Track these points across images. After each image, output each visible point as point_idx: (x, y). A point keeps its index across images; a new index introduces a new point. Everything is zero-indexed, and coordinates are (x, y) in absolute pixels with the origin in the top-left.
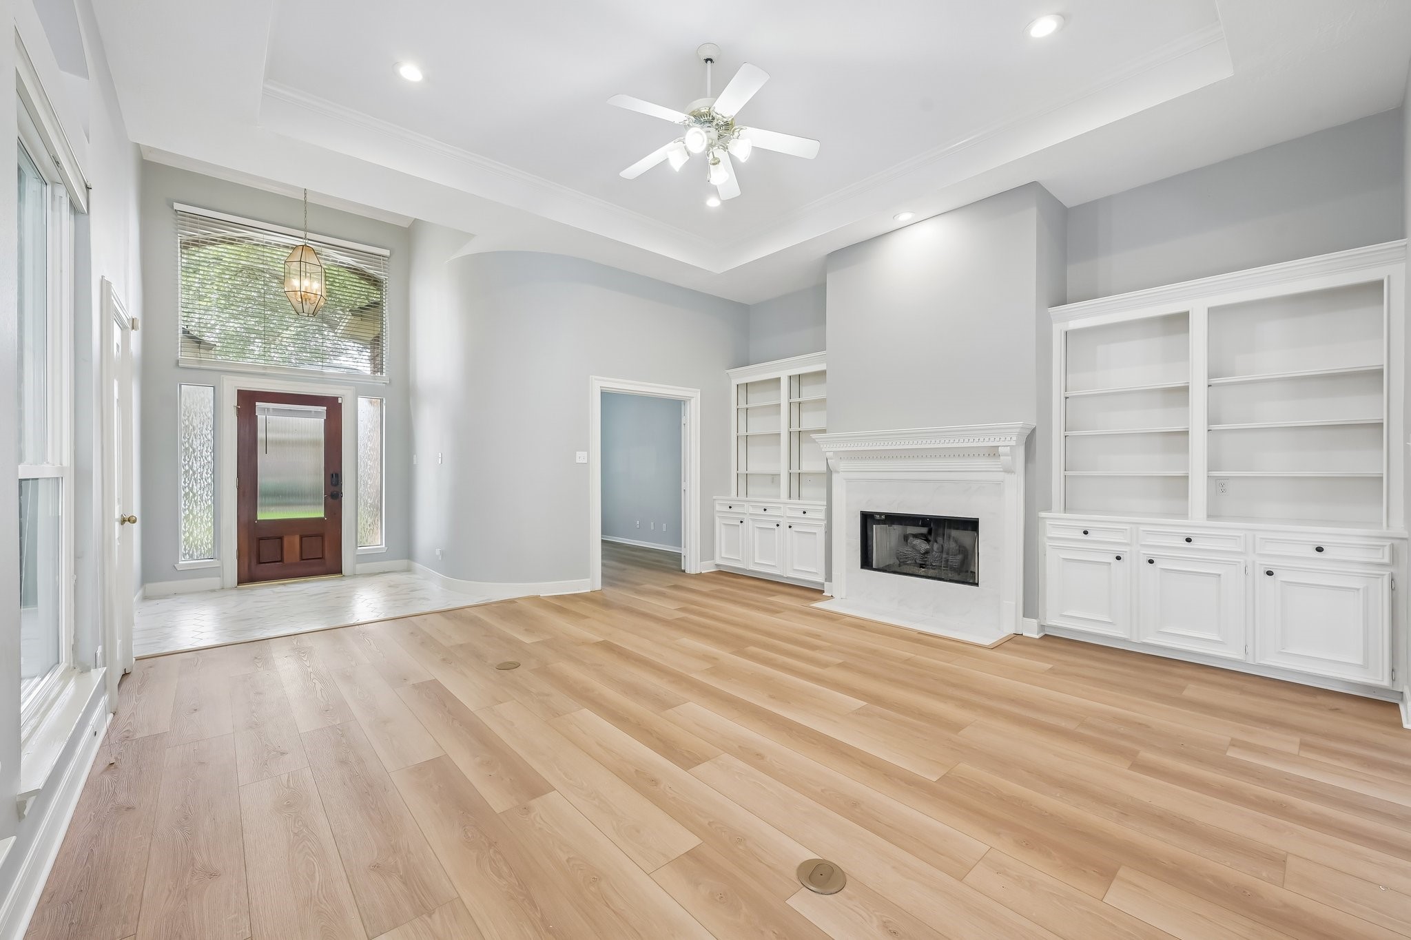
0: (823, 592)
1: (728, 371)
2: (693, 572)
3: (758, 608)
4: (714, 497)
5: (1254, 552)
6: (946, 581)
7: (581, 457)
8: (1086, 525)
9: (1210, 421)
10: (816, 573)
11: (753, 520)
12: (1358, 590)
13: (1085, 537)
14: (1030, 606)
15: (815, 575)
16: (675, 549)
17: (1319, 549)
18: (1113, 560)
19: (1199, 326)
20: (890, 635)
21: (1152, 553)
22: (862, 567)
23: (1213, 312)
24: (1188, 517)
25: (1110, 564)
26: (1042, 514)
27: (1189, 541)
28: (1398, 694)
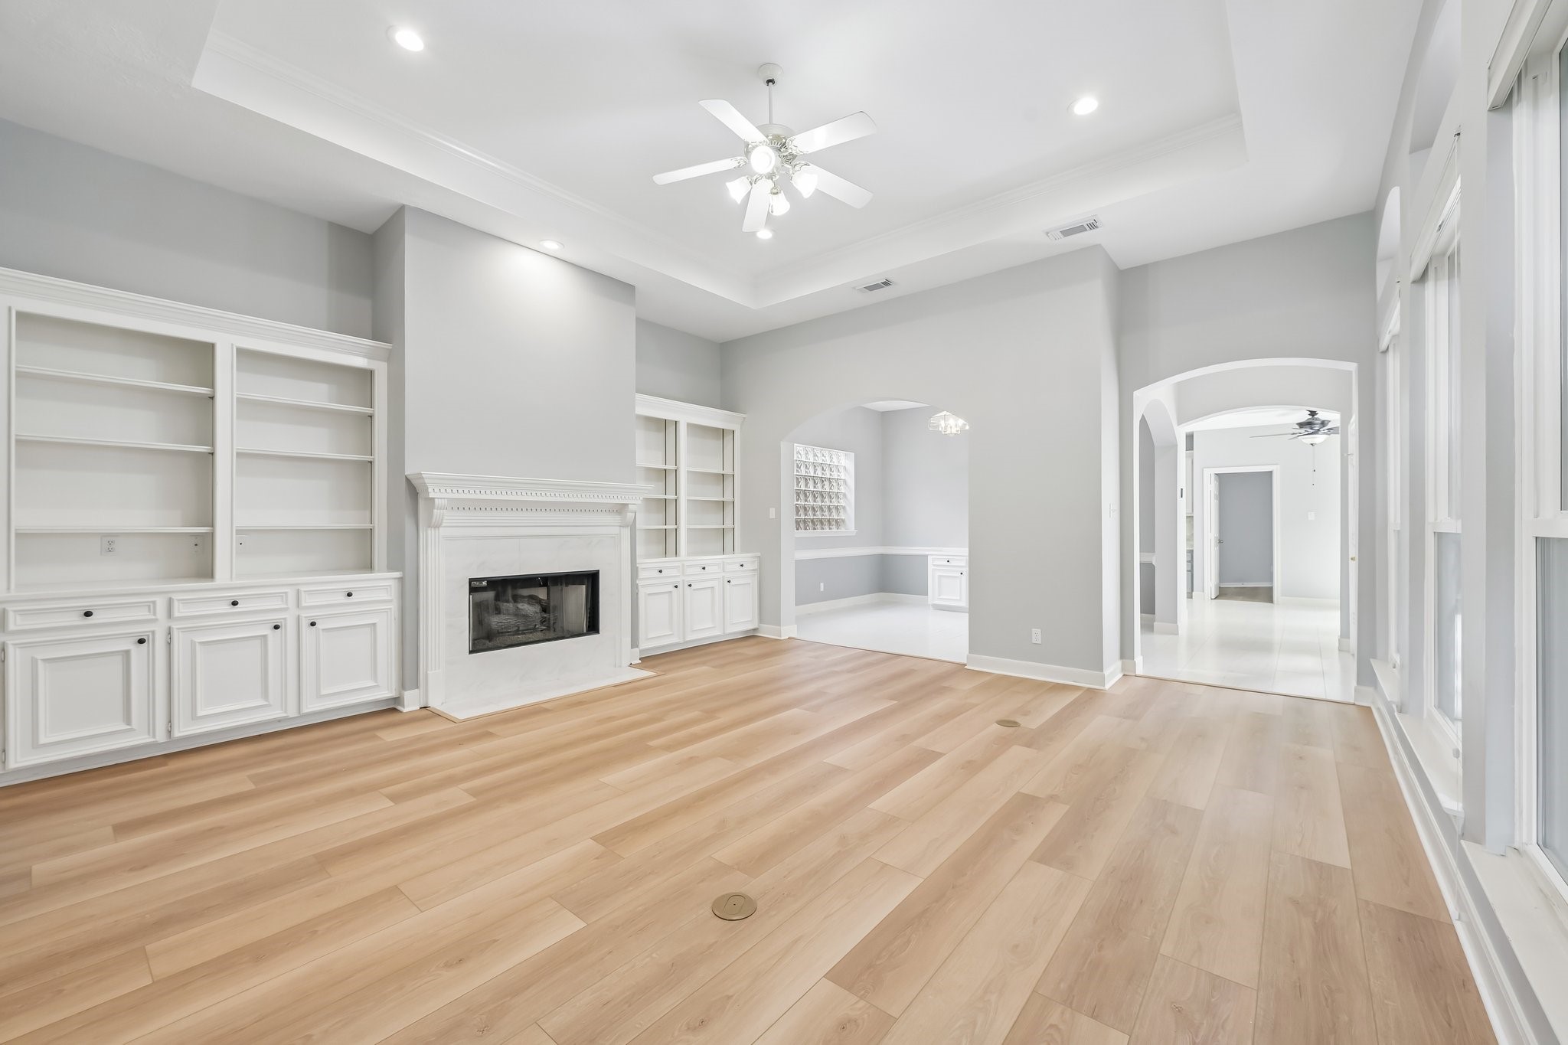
5: (724, 571)
8: (660, 566)
9: (687, 494)
10: (377, 686)
12: (749, 584)
13: (660, 575)
14: (634, 643)
15: (375, 689)
17: (742, 566)
18: (671, 588)
19: (683, 430)
21: (690, 580)
22: (469, 652)
23: (689, 426)
24: (679, 556)
25: (671, 592)
26: (638, 561)
27: (704, 568)
28: (755, 630)
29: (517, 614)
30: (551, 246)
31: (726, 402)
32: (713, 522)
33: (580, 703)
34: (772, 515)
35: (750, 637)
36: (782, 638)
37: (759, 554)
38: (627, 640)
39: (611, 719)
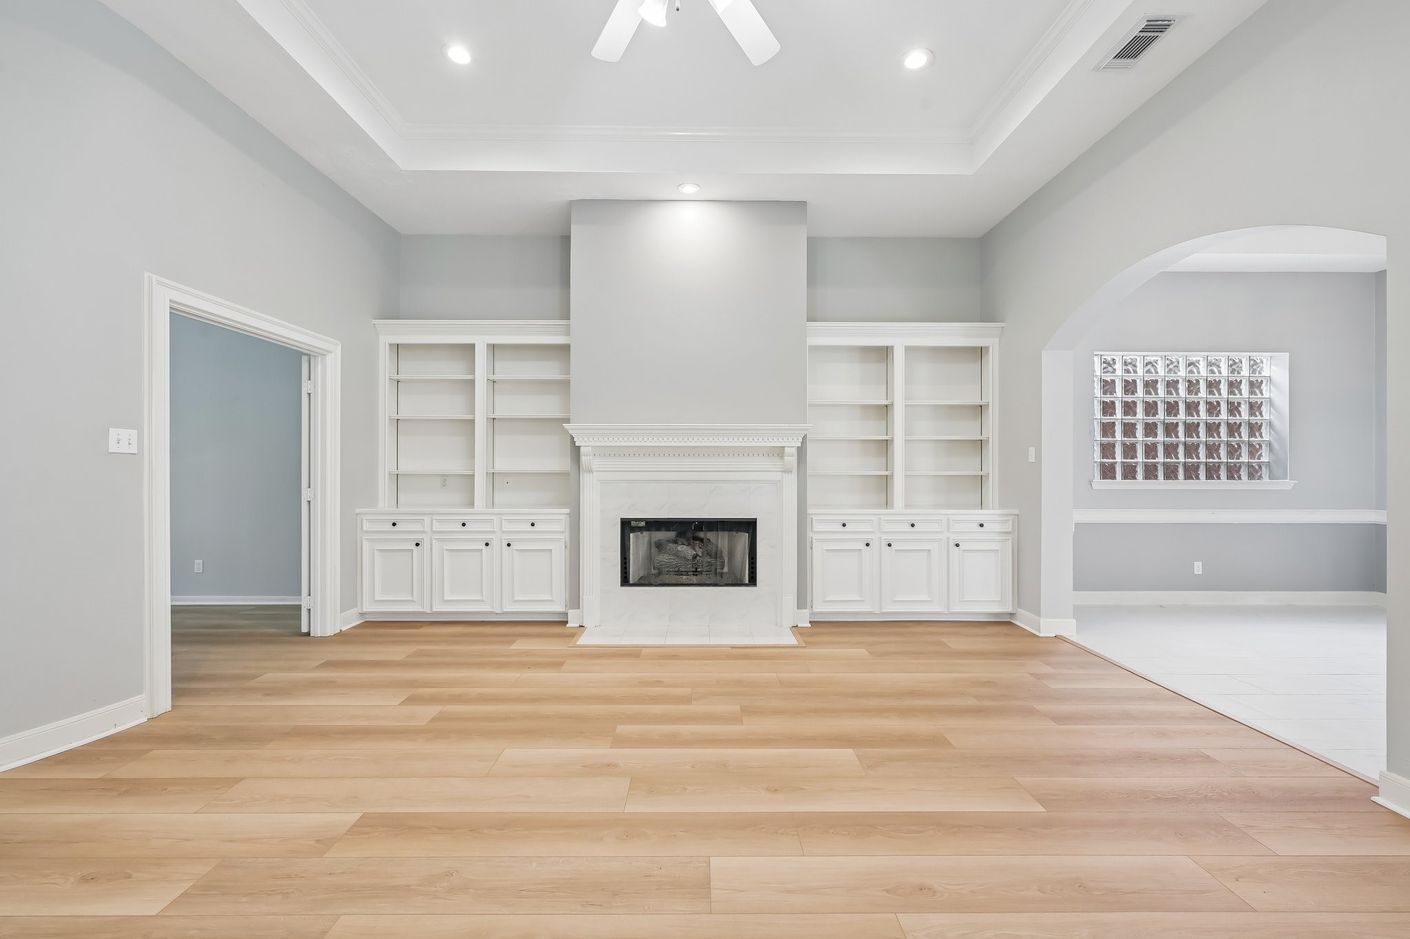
0: (567, 622)
1: (376, 322)
2: (330, 632)
3: (500, 666)
4: (358, 511)
5: (948, 531)
6: (722, 586)
7: (121, 440)
8: (844, 519)
9: (907, 433)
10: (552, 601)
11: (439, 540)
12: (997, 550)
13: (843, 529)
14: (802, 602)
15: (551, 603)
16: (280, 600)
17: (982, 525)
18: (862, 546)
19: (899, 357)
20: (728, 657)
21: (890, 538)
22: (622, 585)
23: (909, 350)
24: (892, 507)
25: (860, 550)
26: (809, 511)
27: (913, 525)
28: (1012, 615)
29: (677, 554)
30: (689, 190)
31: (986, 313)
32: (966, 466)
33: (675, 657)
34: (1032, 459)
35: (1004, 624)
36: (1041, 635)
37: (1016, 511)
38: (791, 598)
39: (658, 683)
